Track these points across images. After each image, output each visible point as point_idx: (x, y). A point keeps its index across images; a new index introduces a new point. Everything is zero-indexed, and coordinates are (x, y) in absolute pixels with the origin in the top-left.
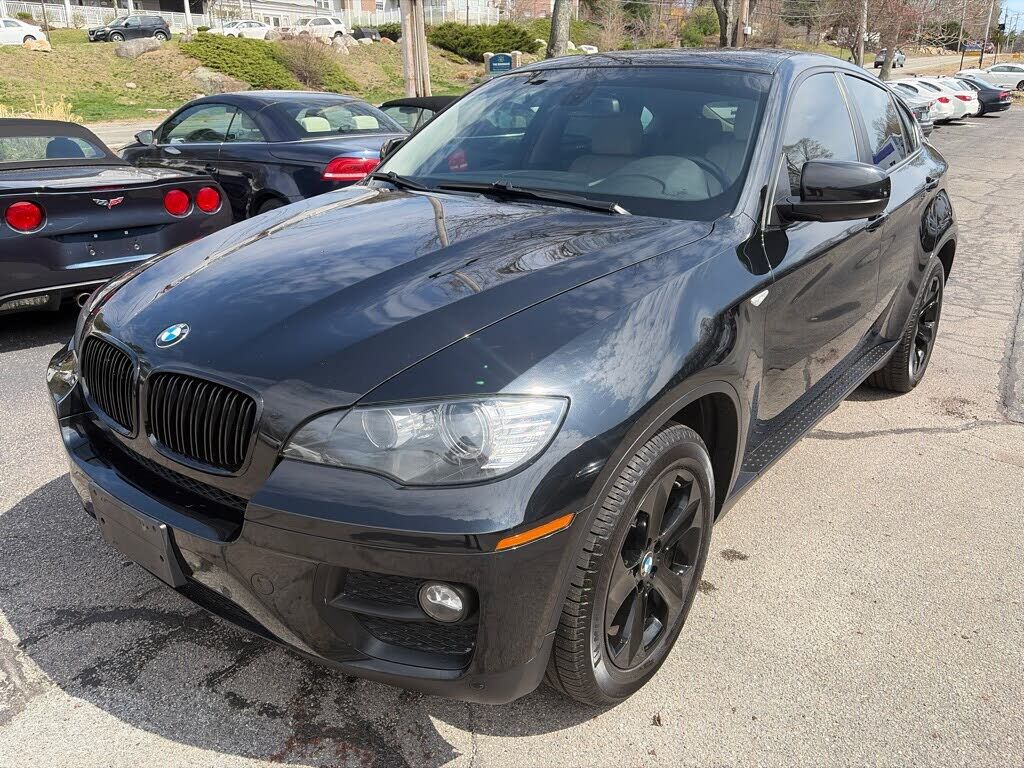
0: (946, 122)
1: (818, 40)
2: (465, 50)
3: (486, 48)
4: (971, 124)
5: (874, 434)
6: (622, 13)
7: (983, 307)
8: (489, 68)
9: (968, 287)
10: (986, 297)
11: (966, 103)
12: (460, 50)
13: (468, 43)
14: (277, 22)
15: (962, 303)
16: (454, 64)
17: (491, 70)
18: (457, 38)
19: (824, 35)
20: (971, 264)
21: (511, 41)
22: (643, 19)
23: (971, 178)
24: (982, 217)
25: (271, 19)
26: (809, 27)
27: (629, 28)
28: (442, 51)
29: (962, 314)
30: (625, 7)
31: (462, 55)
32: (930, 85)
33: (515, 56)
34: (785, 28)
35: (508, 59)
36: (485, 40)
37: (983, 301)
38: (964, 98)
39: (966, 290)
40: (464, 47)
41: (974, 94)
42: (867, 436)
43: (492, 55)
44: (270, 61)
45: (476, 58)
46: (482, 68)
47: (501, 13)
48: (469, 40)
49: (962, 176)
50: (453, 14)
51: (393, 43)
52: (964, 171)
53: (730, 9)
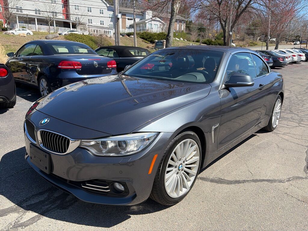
0: (295, 62)
1: (257, 40)
2: (150, 40)
3: (155, 39)
4: (303, 63)
5: (244, 181)
6: (197, 31)
7: (302, 123)
8: (156, 45)
9: (298, 115)
10: (304, 118)
11: (301, 57)
12: (148, 39)
13: (150, 37)
14: (97, 32)
15: (294, 121)
16: (146, 43)
17: (157, 45)
18: (147, 36)
19: (259, 38)
20: (299, 106)
21: (163, 37)
22: (203, 32)
23: (302, 79)
24: (305, 91)
25: (95, 31)
26: (254, 36)
27: (199, 35)
28: (143, 40)
29: (294, 125)
30: (198, 29)
31: (148, 41)
32: (290, 51)
33: (164, 41)
34: (246, 36)
35: (162, 42)
36: (156, 37)
37: (302, 120)
38: (300, 55)
39: (296, 116)
40: (149, 39)
41: (304, 54)
42: (240, 183)
43: (157, 41)
44: (91, 41)
45: (152, 42)
46: (154, 45)
47: (162, 30)
48: (151, 37)
49: (299, 78)
50: (148, 30)
51: (128, 37)
52: (300, 77)
53: (226, 28)
